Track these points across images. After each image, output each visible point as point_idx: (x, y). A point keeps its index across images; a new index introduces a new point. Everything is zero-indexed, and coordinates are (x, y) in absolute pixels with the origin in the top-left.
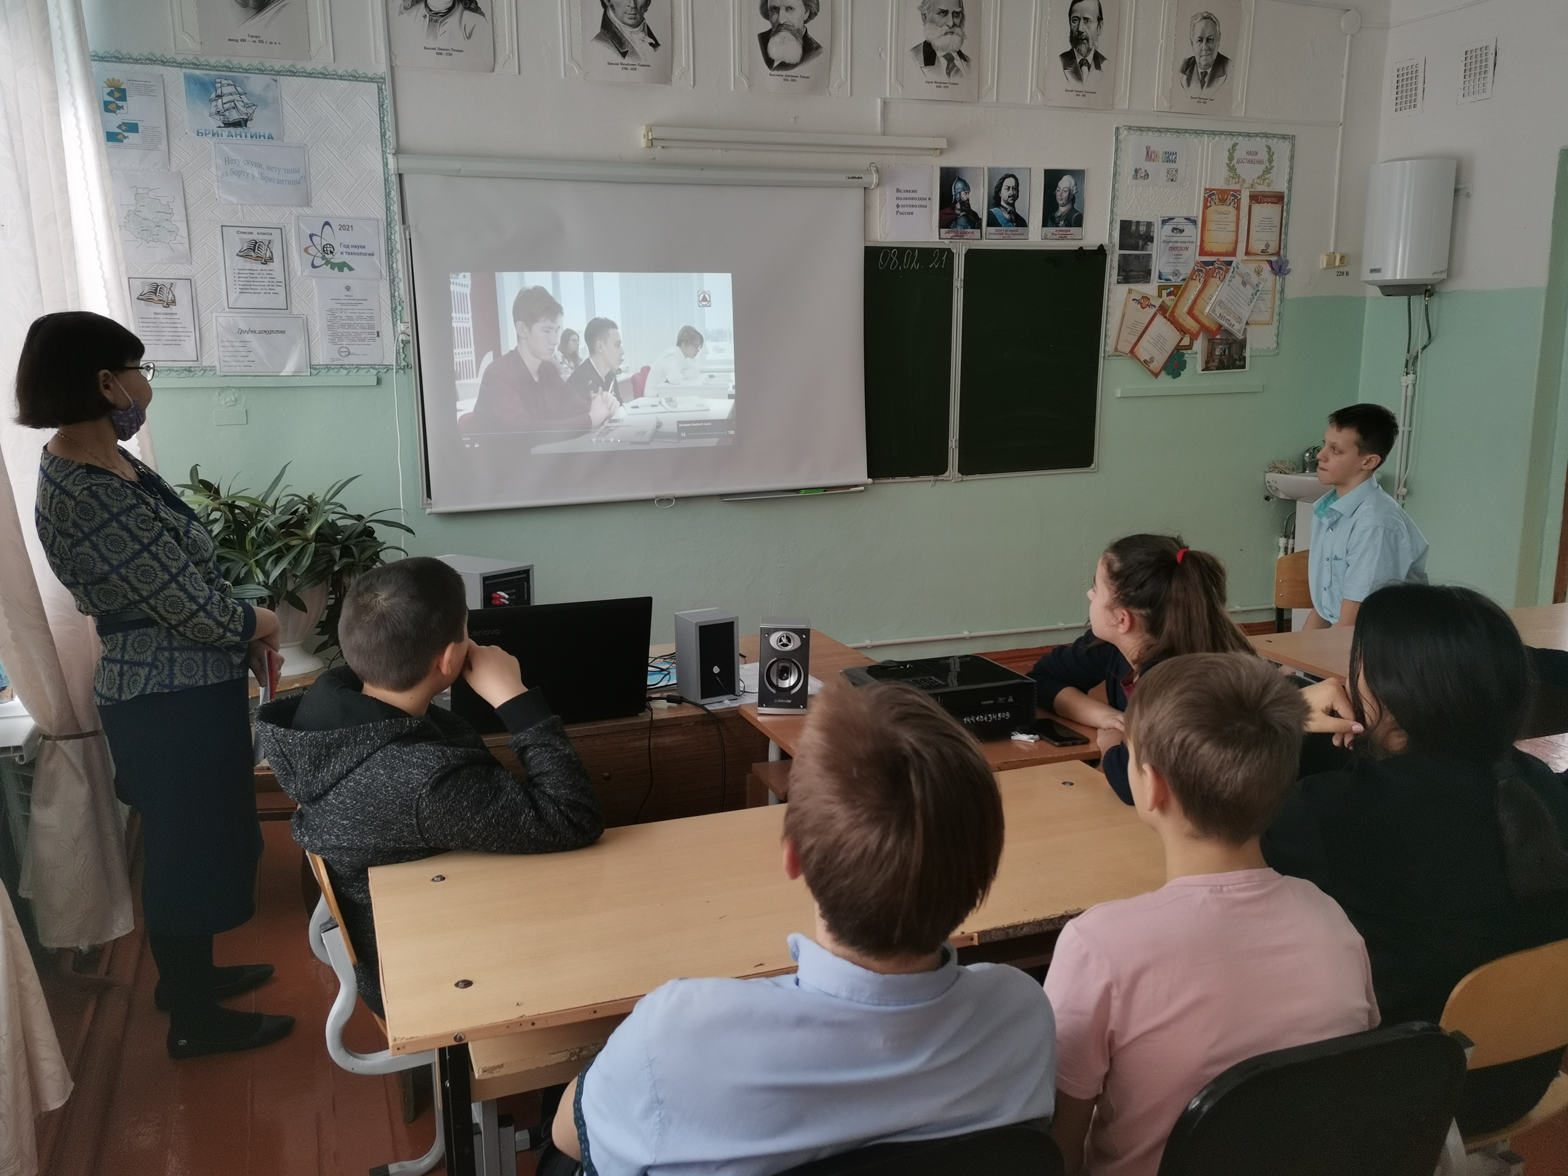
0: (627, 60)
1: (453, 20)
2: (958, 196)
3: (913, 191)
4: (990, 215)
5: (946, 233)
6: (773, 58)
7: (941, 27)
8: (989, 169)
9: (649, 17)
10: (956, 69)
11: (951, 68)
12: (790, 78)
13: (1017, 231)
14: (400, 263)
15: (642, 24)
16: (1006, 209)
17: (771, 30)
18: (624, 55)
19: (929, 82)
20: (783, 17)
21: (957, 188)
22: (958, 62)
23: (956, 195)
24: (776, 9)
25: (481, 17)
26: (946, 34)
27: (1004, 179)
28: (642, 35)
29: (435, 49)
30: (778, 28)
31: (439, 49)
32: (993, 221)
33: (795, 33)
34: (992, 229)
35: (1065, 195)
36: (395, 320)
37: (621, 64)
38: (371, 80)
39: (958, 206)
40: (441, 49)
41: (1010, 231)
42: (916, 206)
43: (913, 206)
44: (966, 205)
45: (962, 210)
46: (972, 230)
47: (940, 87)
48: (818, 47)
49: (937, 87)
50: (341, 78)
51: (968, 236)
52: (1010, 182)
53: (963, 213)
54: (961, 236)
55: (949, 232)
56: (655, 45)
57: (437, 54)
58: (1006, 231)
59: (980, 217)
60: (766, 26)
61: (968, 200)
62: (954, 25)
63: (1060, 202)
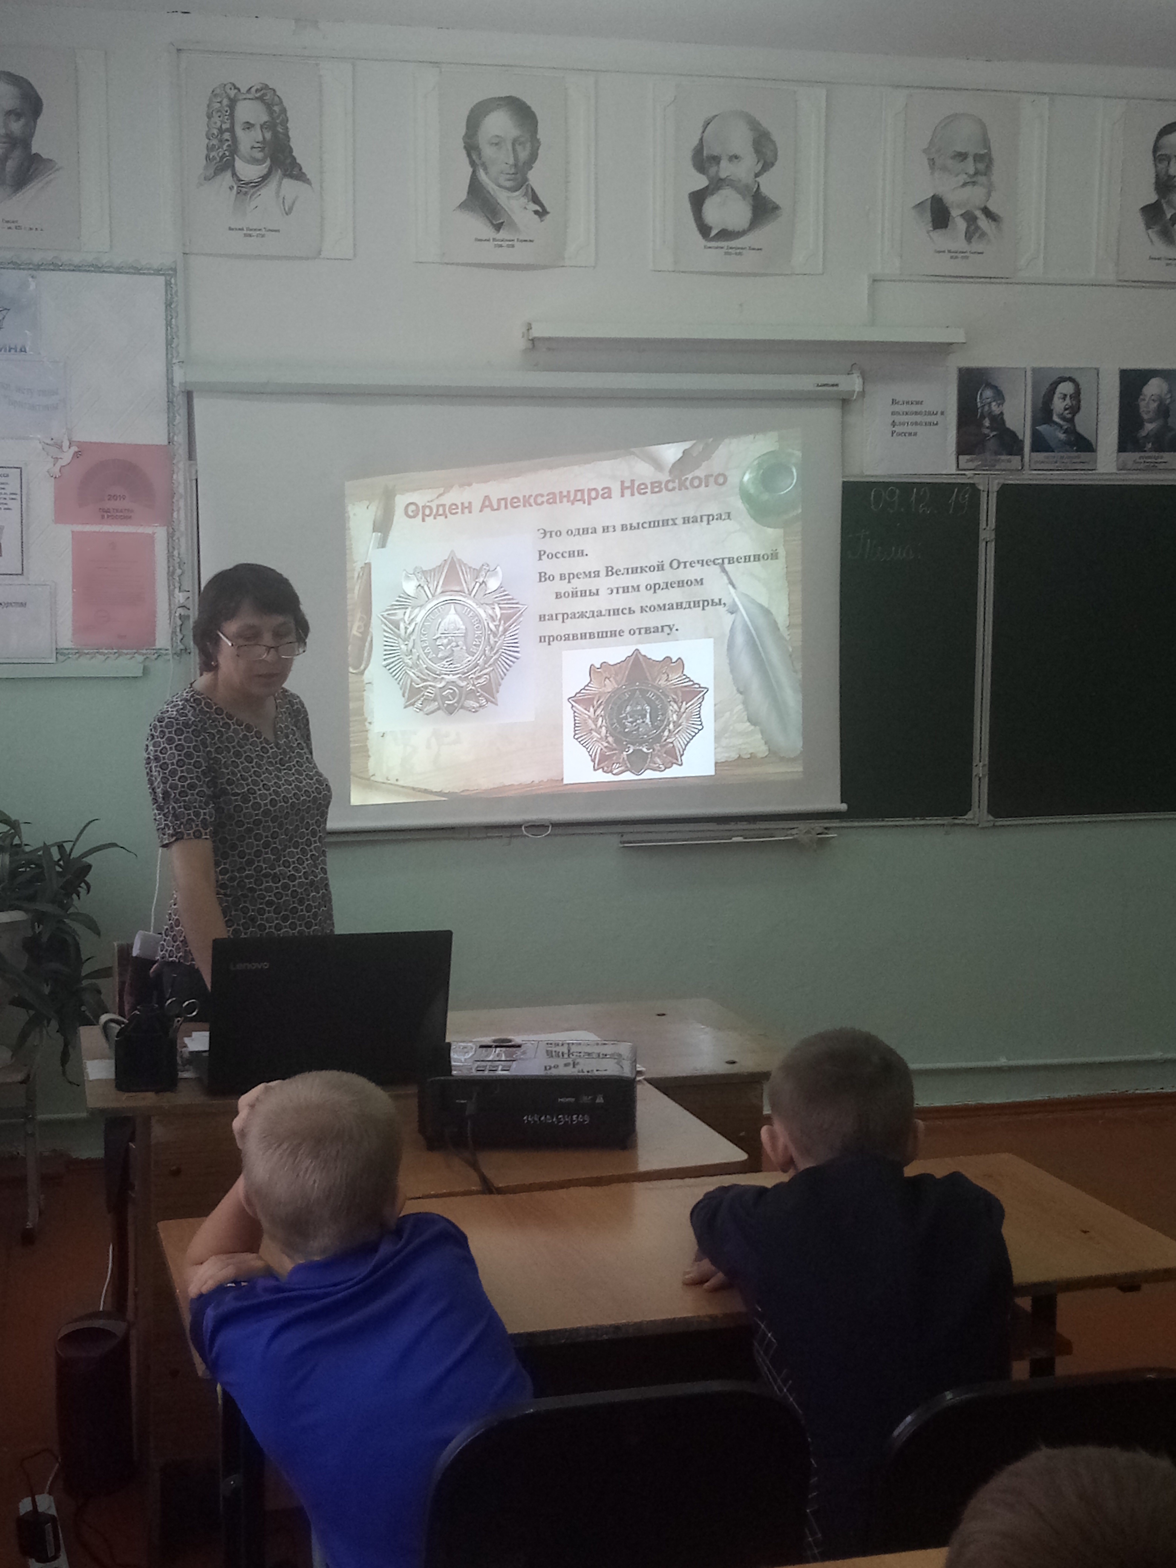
0: (502, 234)
1: (267, 192)
2: (986, 408)
3: (917, 403)
4: (1036, 435)
5: (968, 461)
6: (710, 225)
7: (957, 175)
8: (1034, 370)
9: (534, 177)
10: (980, 232)
11: (972, 232)
12: (732, 251)
13: (1079, 457)
14: (182, 513)
15: (524, 187)
16: (1061, 427)
17: (707, 187)
18: (498, 227)
19: (939, 252)
20: (726, 169)
21: (984, 396)
22: (983, 222)
23: (983, 406)
24: (716, 160)
25: (306, 185)
26: (965, 184)
27: (1056, 384)
28: (524, 200)
29: (242, 229)
30: (716, 185)
31: (248, 229)
32: (1040, 444)
33: (742, 190)
34: (1041, 456)
35: (1154, 406)
36: (172, 587)
37: (494, 240)
38: (158, 272)
39: (987, 423)
40: (251, 230)
41: (1069, 457)
42: (920, 424)
43: (916, 424)
44: (998, 421)
45: (992, 428)
46: (1009, 457)
47: (956, 257)
48: (776, 208)
49: (952, 257)
50: (119, 270)
51: (1003, 465)
52: (1066, 388)
53: (995, 433)
54: (992, 467)
55: (971, 460)
56: (542, 213)
57: (245, 235)
58: (1062, 457)
59: (1021, 437)
60: (700, 182)
61: (1002, 413)
62: (976, 173)
63: (1145, 417)
